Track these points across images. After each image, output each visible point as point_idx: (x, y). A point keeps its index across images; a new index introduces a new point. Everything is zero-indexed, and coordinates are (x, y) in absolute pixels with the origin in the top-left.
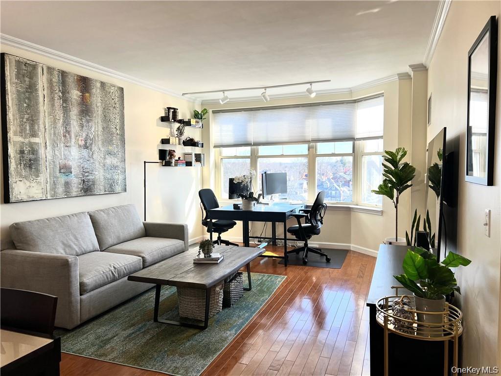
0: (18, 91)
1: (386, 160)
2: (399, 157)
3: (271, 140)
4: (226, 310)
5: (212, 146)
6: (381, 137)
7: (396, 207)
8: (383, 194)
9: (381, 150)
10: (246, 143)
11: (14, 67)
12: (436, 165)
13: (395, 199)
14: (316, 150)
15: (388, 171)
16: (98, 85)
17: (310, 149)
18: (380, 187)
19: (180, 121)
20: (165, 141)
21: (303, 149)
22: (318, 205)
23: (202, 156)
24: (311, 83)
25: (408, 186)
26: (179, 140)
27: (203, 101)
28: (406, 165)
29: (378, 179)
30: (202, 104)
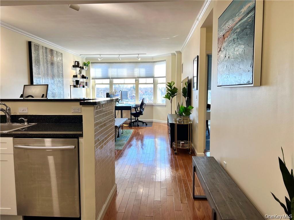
0: (35, 56)
1: (168, 86)
2: (172, 85)
3: (119, 76)
4: (118, 138)
5: (91, 78)
6: (165, 77)
7: (171, 103)
8: (167, 98)
9: (165, 82)
10: (108, 77)
11: (34, 47)
12: (184, 88)
13: (171, 100)
14: (139, 81)
15: (169, 90)
16: (55, 52)
17: (136, 81)
18: (166, 96)
19: (80, 67)
20: (75, 76)
21: (133, 81)
22: (142, 104)
23: (88, 83)
24: (138, 54)
25: (175, 95)
26: (80, 75)
27: (87, 57)
28: (175, 87)
29: (165, 93)
30: (86, 59)
